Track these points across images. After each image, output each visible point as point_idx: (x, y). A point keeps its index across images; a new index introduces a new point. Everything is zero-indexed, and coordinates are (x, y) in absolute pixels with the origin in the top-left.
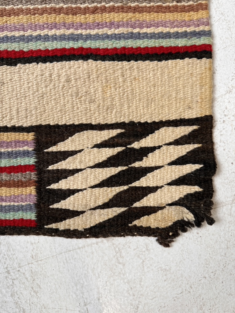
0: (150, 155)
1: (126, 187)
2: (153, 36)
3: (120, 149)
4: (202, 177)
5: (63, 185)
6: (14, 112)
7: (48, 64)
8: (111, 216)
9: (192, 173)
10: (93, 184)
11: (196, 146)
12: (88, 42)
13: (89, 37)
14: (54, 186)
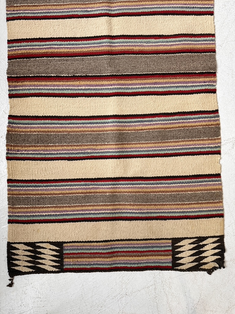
0: (205, 246)
1: (198, 257)
2: (206, 211)
3: (196, 245)
4: (221, 253)
5: (179, 255)
6: (166, 234)
7: (176, 220)
8: (193, 265)
9: (218, 252)
10: (188, 256)
11: (219, 244)
12: (187, 214)
13: (187, 212)
14: (177, 256)
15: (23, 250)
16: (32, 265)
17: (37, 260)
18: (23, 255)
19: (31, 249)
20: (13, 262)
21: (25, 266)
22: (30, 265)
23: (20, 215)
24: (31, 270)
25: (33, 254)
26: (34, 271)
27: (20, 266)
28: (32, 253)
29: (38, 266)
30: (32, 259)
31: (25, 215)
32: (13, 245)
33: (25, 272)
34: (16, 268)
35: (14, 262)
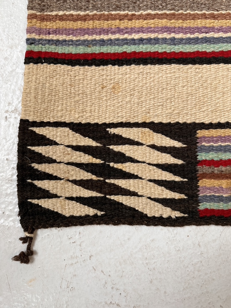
15: (68, 146)
16: (94, 194)
17: (112, 181)
18: (68, 164)
19: (94, 144)
20: (36, 183)
21: (71, 199)
22: (87, 193)
23: (61, 37)
24: (91, 212)
25: (98, 161)
26: (100, 213)
27: (56, 196)
28: (97, 158)
29: (112, 197)
30: (94, 177)
31: (77, 41)
32: (37, 130)
33: (72, 217)
34: (45, 203)
35: (39, 184)
